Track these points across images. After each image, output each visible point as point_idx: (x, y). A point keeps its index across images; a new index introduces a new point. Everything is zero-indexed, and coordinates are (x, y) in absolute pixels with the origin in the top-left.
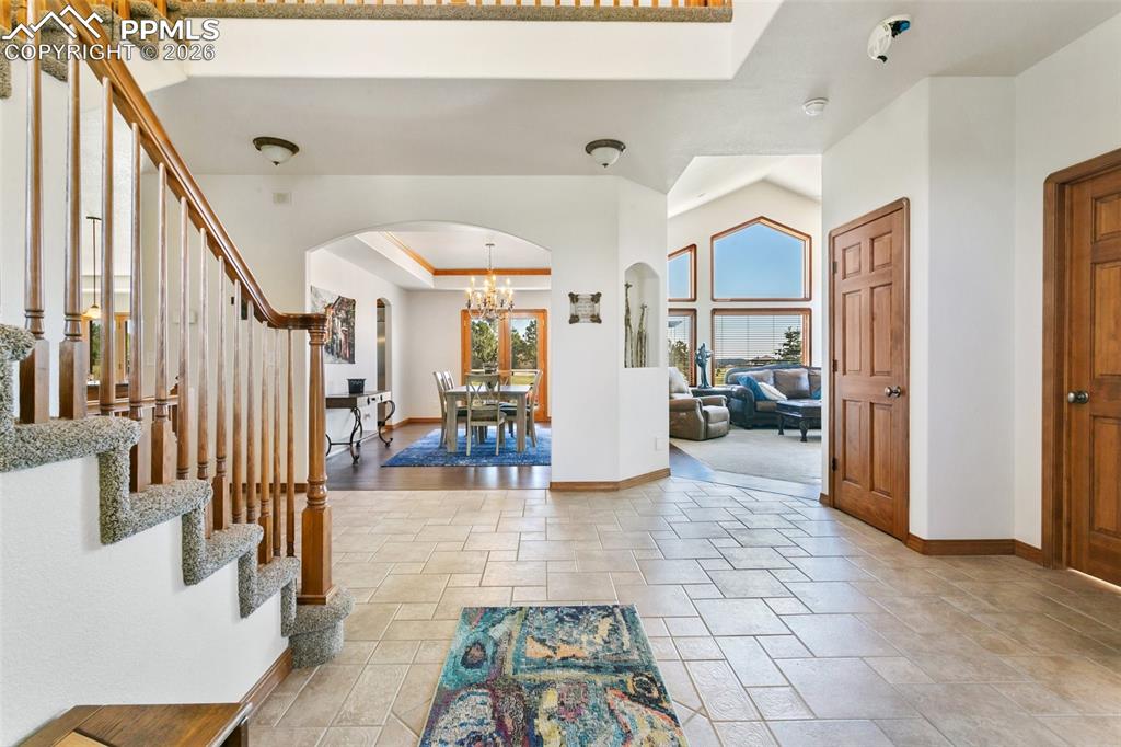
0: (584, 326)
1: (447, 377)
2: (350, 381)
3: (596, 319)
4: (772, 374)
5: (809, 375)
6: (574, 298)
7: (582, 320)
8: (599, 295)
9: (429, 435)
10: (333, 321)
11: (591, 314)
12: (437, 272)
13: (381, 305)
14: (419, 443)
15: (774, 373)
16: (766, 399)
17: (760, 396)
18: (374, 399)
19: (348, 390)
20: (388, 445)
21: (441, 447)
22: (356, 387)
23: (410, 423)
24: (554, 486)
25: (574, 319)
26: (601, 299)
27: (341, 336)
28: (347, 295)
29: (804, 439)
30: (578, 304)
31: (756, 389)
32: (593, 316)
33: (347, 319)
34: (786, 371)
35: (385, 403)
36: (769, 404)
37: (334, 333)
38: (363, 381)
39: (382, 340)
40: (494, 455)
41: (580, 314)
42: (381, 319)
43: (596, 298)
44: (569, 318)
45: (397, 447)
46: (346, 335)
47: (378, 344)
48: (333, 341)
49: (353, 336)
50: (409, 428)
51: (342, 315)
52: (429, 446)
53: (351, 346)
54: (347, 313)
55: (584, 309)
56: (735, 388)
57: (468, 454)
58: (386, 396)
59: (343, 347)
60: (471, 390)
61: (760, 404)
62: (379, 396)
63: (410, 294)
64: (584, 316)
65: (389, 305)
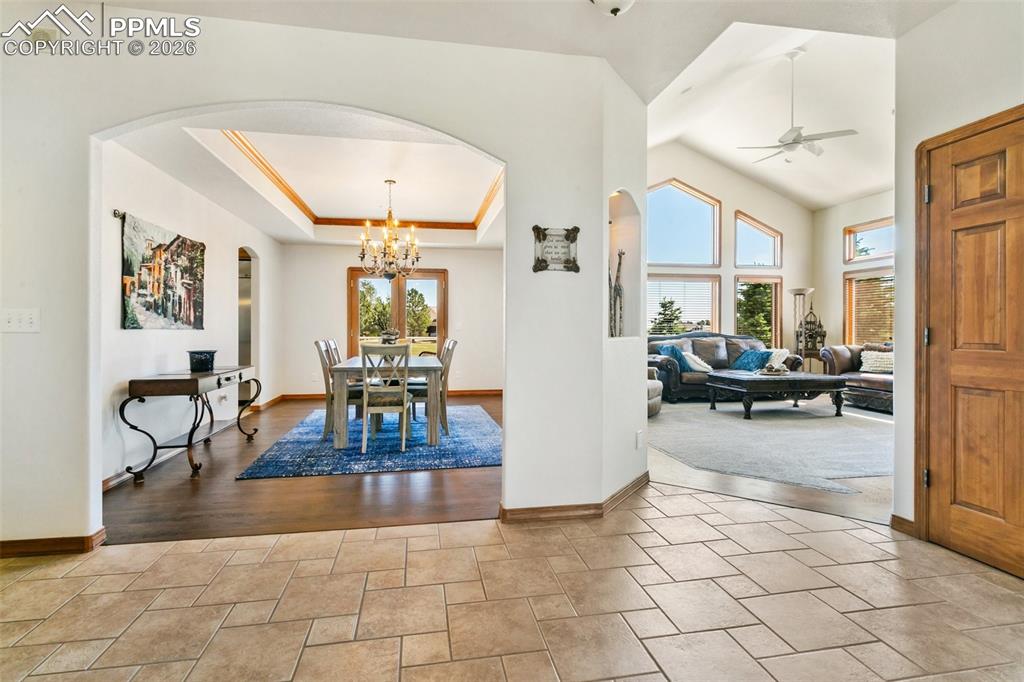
0: (556, 276)
1: (333, 347)
2: (192, 354)
3: (572, 266)
4: (691, 343)
5: (727, 344)
6: (540, 233)
7: (551, 266)
8: (576, 230)
9: (308, 420)
10: (166, 269)
11: (563, 257)
12: (318, 221)
13: (245, 256)
14: (294, 434)
15: (693, 342)
16: (691, 370)
17: (685, 367)
18: (228, 379)
19: (189, 367)
20: (250, 438)
21: (325, 440)
22: (202, 363)
23: (284, 400)
24: (509, 516)
25: (540, 265)
26: (579, 236)
27: (181, 292)
28: (192, 235)
29: (748, 415)
30: (546, 243)
31: (681, 359)
32: (567, 261)
33: (192, 268)
34: (704, 339)
35: (248, 382)
36: (696, 375)
37: (167, 286)
38: (212, 354)
39: (246, 302)
40: (399, 452)
41: (549, 257)
42: (245, 275)
43: (572, 235)
44: (533, 263)
45: (265, 442)
46: (188, 291)
47: (240, 308)
48: (167, 297)
49: (202, 292)
50: (283, 409)
51: (183, 261)
52: (310, 437)
53: (198, 305)
54: (191, 260)
55: (555, 249)
56: (659, 358)
57: (364, 451)
58: (248, 373)
59: (185, 306)
60: (369, 365)
61: (687, 376)
62: (237, 374)
63: (285, 246)
64: (556, 260)
65: (256, 257)
